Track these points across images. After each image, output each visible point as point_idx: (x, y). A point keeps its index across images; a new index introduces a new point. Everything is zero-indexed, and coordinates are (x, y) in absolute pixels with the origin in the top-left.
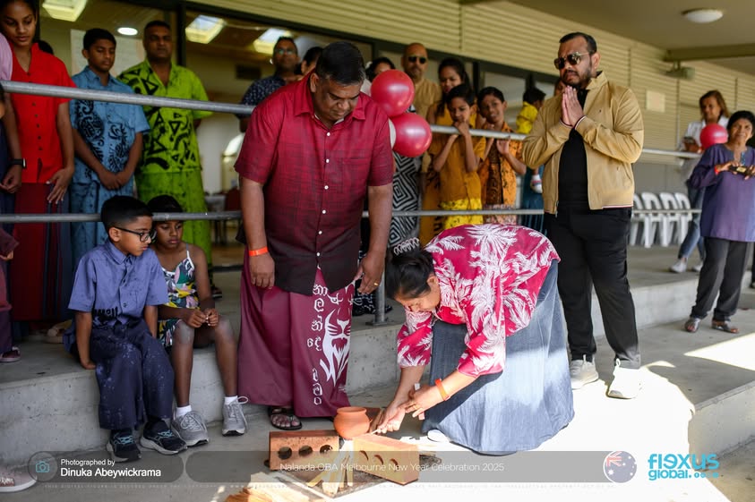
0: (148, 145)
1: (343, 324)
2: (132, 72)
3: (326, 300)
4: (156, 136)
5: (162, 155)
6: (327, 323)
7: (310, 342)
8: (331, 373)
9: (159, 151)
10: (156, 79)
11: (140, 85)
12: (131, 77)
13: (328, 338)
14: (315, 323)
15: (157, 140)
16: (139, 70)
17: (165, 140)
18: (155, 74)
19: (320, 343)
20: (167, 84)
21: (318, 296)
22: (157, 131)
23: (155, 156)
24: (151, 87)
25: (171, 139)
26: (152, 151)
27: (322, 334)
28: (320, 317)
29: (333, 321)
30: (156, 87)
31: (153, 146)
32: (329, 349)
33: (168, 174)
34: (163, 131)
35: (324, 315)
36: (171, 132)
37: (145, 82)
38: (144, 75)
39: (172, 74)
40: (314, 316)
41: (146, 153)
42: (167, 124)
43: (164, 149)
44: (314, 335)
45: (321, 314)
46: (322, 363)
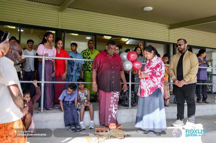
0: (87, 67)
1: (116, 105)
2: (85, 51)
3: (113, 100)
4: (88, 65)
5: (90, 69)
6: (113, 105)
7: (110, 109)
8: (114, 116)
9: (89, 68)
10: (90, 52)
11: (86, 53)
12: (84, 52)
13: (114, 109)
14: (111, 105)
15: (89, 66)
16: (86, 50)
17: (90, 66)
18: (90, 51)
19: (112, 110)
20: (92, 53)
21: (112, 99)
22: (89, 63)
23: (88, 69)
24: (88, 54)
25: (92, 65)
26: (87, 68)
27: (112, 108)
28: (112, 104)
29: (114, 105)
30: (90, 54)
31: (88, 67)
32: (114, 111)
33: (90, 73)
34: (90, 63)
35: (113, 103)
36: (92, 64)
37: (87, 53)
38: (87, 51)
39: (93, 51)
40: (111, 104)
41: (86, 68)
42: (91, 62)
43: (90, 67)
44: (111, 108)
45: (112, 103)
46: (112, 114)
